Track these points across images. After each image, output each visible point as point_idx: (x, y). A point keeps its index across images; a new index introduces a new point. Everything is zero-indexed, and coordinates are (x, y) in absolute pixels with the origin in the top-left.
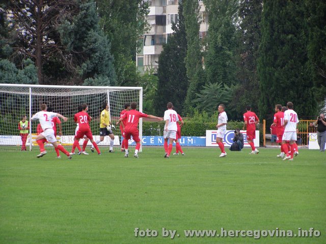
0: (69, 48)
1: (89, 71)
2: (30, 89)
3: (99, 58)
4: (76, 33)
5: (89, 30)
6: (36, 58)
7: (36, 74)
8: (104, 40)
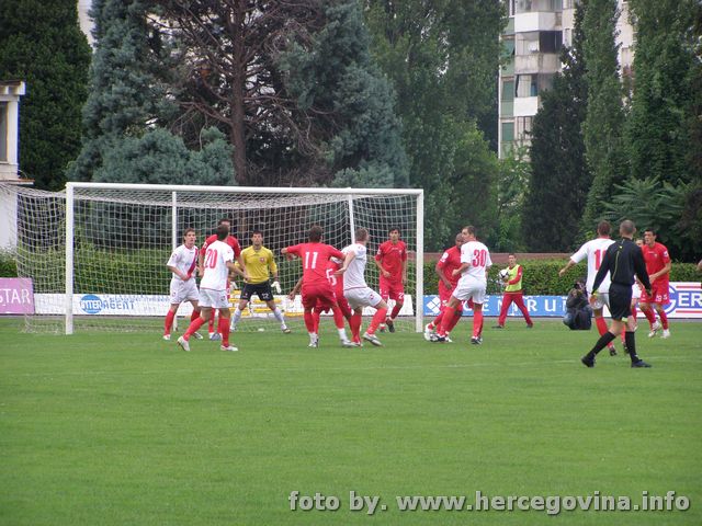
0: (302, 102)
1: (349, 153)
2: (174, 195)
3: (371, 123)
4: (320, 71)
5: (348, 64)
6: (232, 124)
7: (230, 161)
8: (382, 86)
